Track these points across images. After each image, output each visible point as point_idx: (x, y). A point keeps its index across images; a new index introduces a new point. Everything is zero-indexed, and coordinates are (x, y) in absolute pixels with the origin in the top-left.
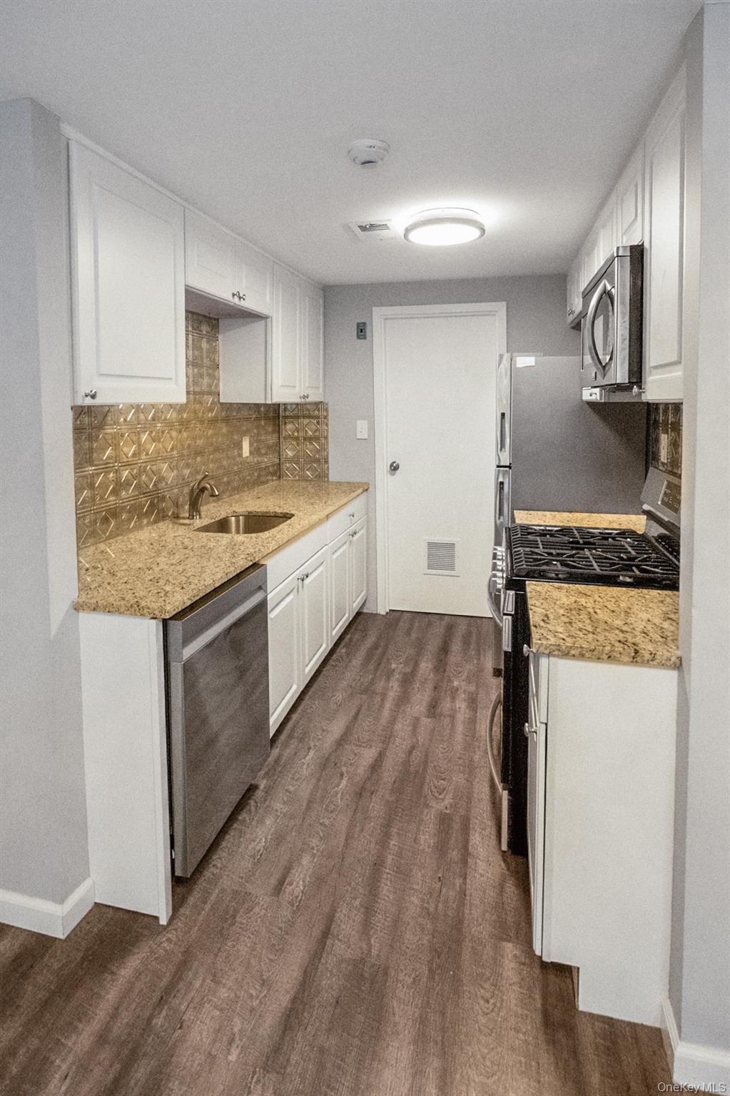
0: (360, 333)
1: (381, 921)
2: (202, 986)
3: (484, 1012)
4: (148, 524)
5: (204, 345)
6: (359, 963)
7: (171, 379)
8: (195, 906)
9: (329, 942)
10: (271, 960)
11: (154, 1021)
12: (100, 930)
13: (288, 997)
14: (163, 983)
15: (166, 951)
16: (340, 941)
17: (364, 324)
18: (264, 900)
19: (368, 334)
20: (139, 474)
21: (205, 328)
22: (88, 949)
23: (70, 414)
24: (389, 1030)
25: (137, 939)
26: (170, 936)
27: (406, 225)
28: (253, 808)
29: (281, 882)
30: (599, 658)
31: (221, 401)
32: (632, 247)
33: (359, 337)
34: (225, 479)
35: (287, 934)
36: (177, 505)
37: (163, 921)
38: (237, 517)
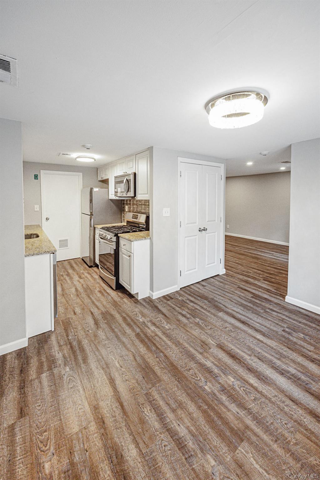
17: (37, 175)
18: (74, 317)
32: (134, 173)
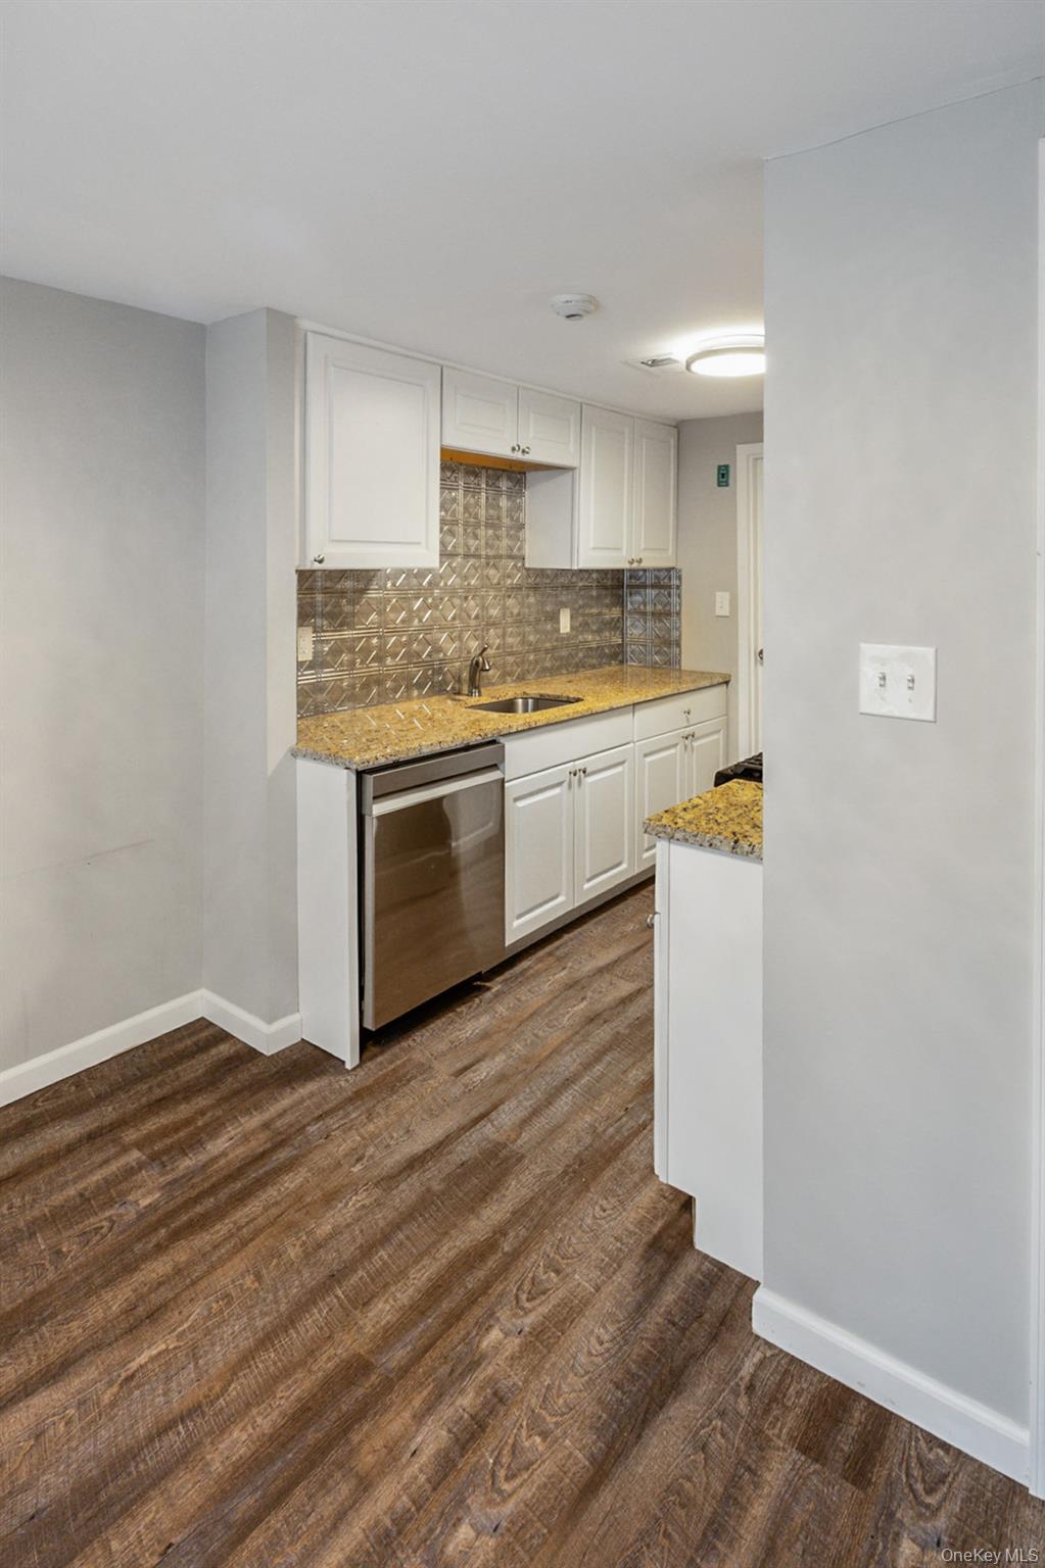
0: (721, 480)
1: (541, 1124)
2: (356, 1118)
3: (594, 1216)
4: (420, 696)
5: (504, 502)
6: (499, 1146)
7: (419, 543)
8: (381, 1063)
9: (483, 1122)
10: (423, 1119)
11: (308, 1128)
12: (298, 1059)
13: (422, 1148)
14: (326, 1107)
15: (341, 1087)
16: (492, 1125)
19: (731, 481)
20: (408, 644)
21: (504, 484)
22: (283, 1068)
23: (295, 577)
24: (495, 1197)
25: (323, 1073)
26: (349, 1078)
27: (690, 354)
28: (475, 1005)
29: (466, 1069)
30: (701, 845)
31: (527, 565)
33: (719, 484)
34: (532, 657)
35: (448, 1105)
36: (459, 680)
37: (348, 1066)
38: (525, 699)
